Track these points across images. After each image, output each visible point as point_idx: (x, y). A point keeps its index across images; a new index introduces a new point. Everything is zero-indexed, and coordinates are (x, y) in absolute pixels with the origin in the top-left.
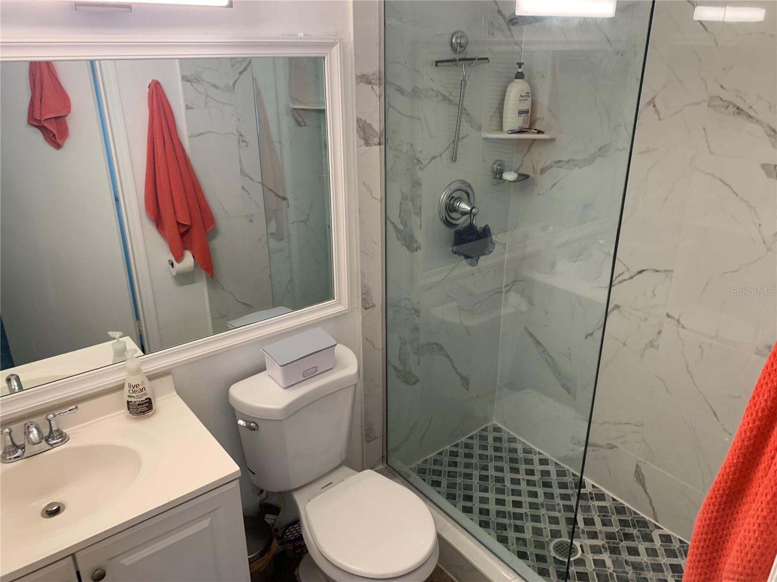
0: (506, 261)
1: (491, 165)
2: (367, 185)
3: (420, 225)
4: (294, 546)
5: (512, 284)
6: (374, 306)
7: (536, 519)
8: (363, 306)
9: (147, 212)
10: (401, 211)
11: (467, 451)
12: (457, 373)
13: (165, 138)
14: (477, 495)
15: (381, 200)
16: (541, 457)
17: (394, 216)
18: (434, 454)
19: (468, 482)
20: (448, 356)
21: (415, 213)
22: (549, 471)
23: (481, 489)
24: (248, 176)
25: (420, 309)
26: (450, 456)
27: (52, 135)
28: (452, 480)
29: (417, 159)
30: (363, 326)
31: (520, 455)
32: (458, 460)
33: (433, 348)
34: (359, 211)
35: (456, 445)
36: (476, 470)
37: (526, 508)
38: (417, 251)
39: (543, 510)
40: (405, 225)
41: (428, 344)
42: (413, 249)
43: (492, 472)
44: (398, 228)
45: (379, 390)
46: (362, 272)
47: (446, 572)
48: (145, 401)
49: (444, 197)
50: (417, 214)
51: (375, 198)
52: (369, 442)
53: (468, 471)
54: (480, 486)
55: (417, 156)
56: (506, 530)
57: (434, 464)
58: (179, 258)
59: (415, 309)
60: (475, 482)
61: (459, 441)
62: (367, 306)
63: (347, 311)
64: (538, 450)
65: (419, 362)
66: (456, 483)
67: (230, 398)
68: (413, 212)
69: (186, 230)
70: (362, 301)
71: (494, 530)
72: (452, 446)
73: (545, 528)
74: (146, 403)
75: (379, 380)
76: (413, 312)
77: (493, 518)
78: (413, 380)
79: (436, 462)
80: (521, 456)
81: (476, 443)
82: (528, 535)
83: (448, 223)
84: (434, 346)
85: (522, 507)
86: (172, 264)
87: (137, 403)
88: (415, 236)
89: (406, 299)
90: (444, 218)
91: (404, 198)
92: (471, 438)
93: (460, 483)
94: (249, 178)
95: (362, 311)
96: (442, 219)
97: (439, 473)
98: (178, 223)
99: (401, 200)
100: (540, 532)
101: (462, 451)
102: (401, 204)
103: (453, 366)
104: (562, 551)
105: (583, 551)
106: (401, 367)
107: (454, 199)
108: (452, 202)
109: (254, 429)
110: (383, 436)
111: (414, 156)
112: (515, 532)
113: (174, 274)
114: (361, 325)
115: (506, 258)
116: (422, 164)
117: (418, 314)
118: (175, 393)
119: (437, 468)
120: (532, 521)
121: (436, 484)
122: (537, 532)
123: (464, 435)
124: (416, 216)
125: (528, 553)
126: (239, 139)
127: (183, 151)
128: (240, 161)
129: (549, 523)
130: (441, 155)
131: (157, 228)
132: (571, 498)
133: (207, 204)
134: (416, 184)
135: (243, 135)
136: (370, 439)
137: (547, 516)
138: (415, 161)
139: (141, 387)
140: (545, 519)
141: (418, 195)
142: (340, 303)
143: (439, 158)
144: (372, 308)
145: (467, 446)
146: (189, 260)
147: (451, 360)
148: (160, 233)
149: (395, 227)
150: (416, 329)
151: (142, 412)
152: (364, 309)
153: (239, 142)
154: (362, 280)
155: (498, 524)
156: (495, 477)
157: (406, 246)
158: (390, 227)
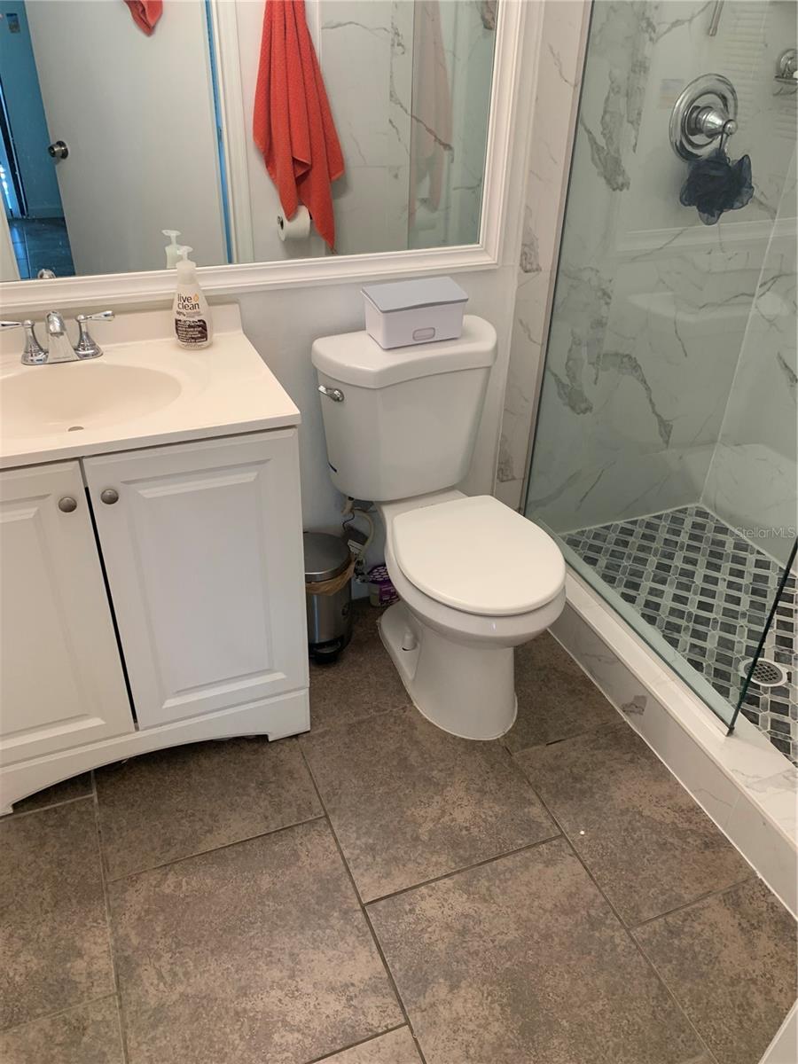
0: (770, 240)
1: (776, 57)
2: (556, 52)
3: (633, 143)
4: (381, 589)
5: (772, 281)
6: (538, 269)
7: (730, 629)
8: (521, 265)
9: (254, 139)
10: (605, 112)
11: (648, 532)
12: (654, 412)
13: (288, 20)
14: (647, 584)
15: (576, 85)
16: (760, 557)
17: (593, 121)
18: (597, 526)
19: (639, 567)
20: (645, 383)
21: (628, 121)
22: (768, 577)
23: (656, 579)
24: (400, 103)
25: (612, 291)
26: (620, 533)
27: (141, 9)
28: (615, 561)
29: (648, 19)
30: (517, 301)
31: (729, 549)
32: (631, 539)
33: (622, 363)
34: (537, 99)
35: (634, 523)
36: (655, 555)
37: (717, 613)
38: (621, 190)
39: (743, 620)
40: (609, 138)
41: (616, 354)
42: (615, 186)
43: (678, 562)
44: (596, 143)
45: (529, 408)
46: (527, 207)
47: (578, 662)
48: (198, 323)
49: (681, 102)
50: (632, 123)
51: (566, 81)
52: (502, 481)
53: (641, 555)
54: (655, 576)
55: (648, 14)
56: (679, 632)
57: (594, 538)
58: (291, 213)
59: (603, 290)
60: (650, 569)
61: (640, 518)
62: (528, 267)
63: (497, 267)
64: (757, 548)
65: (597, 378)
66: (620, 566)
67: (313, 354)
68: (625, 119)
69: (304, 173)
70: (521, 256)
71: (660, 628)
72: (627, 522)
73: (739, 642)
74: (199, 326)
75: (531, 392)
76: (600, 294)
77: (663, 615)
78: (583, 406)
79: (597, 536)
80: (729, 551)
81: (664, 524)
82: (711, 644)
83: (682, 152)
84: (625, 360)
85: (711, 612)
86: (282, 224)
87: (188, 323)
88: (623, 164)
89: (592, 269)
90: (678, 144)
91: (615, 89)
92: (659, 517)
93: (625, 567)
94: (402, 107)
95: (519, 274)
96: (673, 144)
97: (598, 550)
98: (294, 160)
99: (609, 93)
100: (730, 646)
101: (639, 530)
102: (607, 99)
103: (651, 400)
104: (759, 673)
105: (789, 679)
106: (566, 380)
107: (699, 110)
108: (694, 115)
109: (338, 399)
110: (524, 479)
111: (643, 14)
112: (691, 636)
113: (283, 239)
114: (514, 297)
115: (771, 236)
116: (654, 31)
117: (608, 300)
118: (241, 331)
119: (597, 543)
120: (721, 630)
121: (591, 561)
122: (726, 644)
123: (648, 512)
124: (630, 125)
125: (704, 664)
126: (393, 40)
127: (312, 48)
128: (391, 77)
129: (748, 638)
130: (690, 21)
131: (267, 167)
132: (794, 614)
133: (336, 137)
134: (640, 67)
135: (400, 33)
136: (505, 478)
137: (746, 629)
138: (644, 24)
139: (194, 303)
140: (743, 632)
141: (638, 88)
142: (486, 251)
143: (687, 24)
144: (536, 273)
145: (649, 525)
146: (303, 219)
147: (648, 389)
148: (270, 174)
149: (593, 141)
150: (600, 324)
151: (193, 338)
152: (522, 272)
153: (393, 45)
154: (525, 221)
155: (668, 623)
156: (682, 569)
157: (605, 178)
158: (583, 137)
